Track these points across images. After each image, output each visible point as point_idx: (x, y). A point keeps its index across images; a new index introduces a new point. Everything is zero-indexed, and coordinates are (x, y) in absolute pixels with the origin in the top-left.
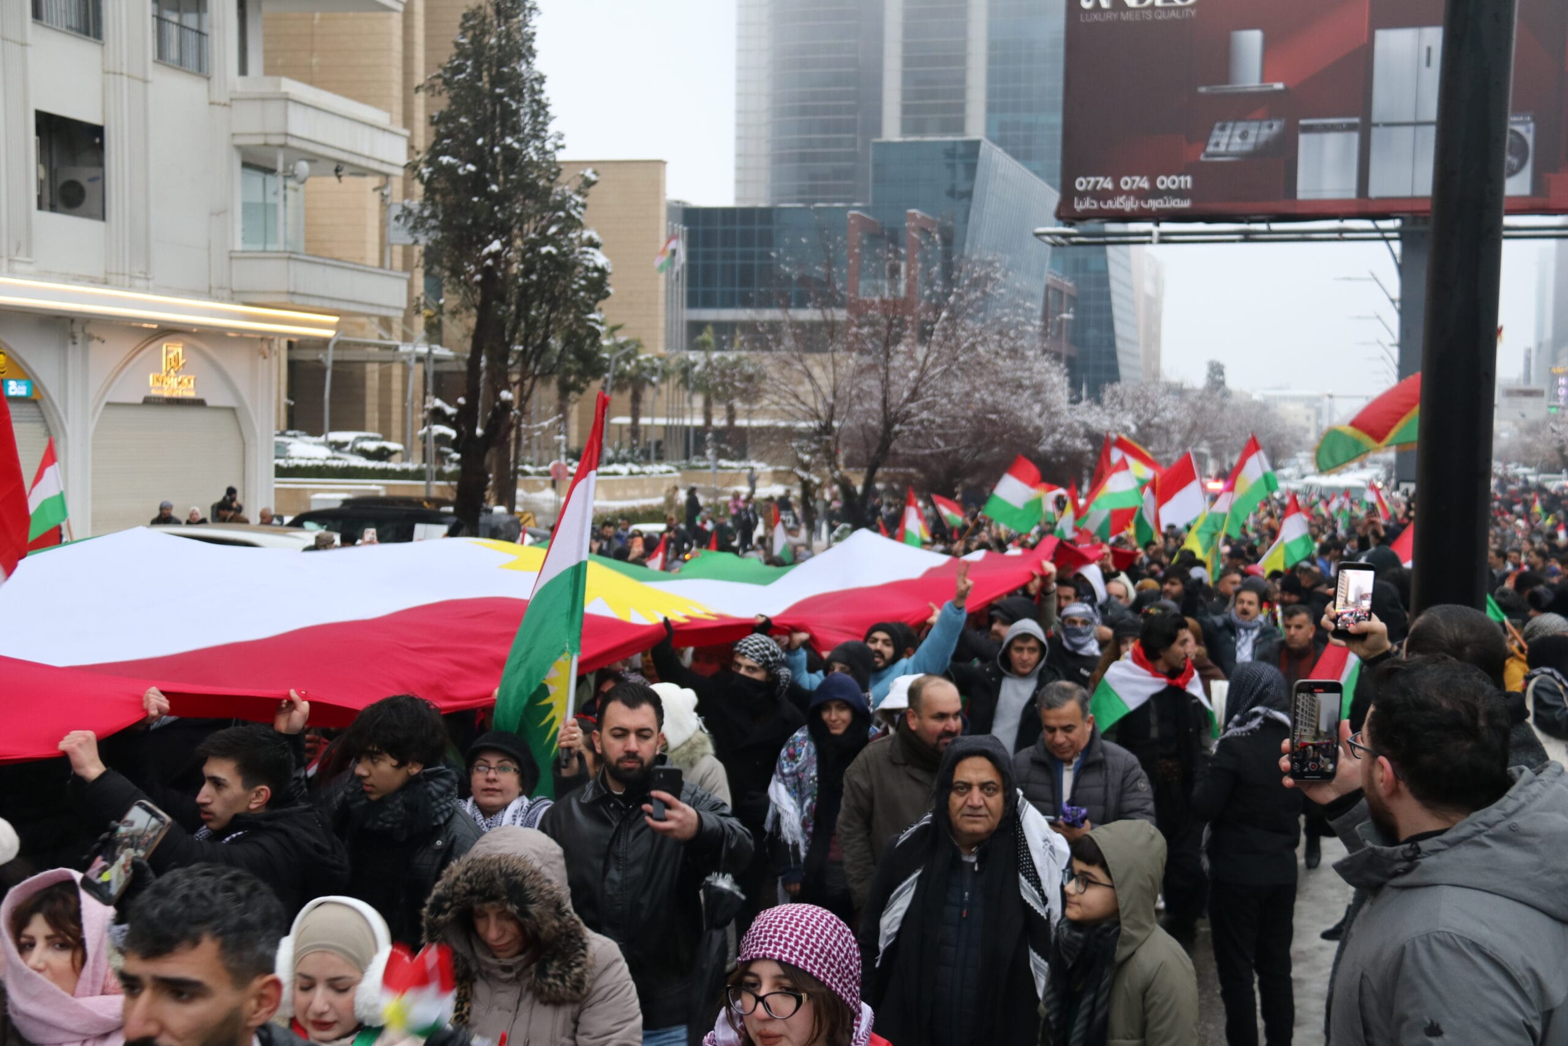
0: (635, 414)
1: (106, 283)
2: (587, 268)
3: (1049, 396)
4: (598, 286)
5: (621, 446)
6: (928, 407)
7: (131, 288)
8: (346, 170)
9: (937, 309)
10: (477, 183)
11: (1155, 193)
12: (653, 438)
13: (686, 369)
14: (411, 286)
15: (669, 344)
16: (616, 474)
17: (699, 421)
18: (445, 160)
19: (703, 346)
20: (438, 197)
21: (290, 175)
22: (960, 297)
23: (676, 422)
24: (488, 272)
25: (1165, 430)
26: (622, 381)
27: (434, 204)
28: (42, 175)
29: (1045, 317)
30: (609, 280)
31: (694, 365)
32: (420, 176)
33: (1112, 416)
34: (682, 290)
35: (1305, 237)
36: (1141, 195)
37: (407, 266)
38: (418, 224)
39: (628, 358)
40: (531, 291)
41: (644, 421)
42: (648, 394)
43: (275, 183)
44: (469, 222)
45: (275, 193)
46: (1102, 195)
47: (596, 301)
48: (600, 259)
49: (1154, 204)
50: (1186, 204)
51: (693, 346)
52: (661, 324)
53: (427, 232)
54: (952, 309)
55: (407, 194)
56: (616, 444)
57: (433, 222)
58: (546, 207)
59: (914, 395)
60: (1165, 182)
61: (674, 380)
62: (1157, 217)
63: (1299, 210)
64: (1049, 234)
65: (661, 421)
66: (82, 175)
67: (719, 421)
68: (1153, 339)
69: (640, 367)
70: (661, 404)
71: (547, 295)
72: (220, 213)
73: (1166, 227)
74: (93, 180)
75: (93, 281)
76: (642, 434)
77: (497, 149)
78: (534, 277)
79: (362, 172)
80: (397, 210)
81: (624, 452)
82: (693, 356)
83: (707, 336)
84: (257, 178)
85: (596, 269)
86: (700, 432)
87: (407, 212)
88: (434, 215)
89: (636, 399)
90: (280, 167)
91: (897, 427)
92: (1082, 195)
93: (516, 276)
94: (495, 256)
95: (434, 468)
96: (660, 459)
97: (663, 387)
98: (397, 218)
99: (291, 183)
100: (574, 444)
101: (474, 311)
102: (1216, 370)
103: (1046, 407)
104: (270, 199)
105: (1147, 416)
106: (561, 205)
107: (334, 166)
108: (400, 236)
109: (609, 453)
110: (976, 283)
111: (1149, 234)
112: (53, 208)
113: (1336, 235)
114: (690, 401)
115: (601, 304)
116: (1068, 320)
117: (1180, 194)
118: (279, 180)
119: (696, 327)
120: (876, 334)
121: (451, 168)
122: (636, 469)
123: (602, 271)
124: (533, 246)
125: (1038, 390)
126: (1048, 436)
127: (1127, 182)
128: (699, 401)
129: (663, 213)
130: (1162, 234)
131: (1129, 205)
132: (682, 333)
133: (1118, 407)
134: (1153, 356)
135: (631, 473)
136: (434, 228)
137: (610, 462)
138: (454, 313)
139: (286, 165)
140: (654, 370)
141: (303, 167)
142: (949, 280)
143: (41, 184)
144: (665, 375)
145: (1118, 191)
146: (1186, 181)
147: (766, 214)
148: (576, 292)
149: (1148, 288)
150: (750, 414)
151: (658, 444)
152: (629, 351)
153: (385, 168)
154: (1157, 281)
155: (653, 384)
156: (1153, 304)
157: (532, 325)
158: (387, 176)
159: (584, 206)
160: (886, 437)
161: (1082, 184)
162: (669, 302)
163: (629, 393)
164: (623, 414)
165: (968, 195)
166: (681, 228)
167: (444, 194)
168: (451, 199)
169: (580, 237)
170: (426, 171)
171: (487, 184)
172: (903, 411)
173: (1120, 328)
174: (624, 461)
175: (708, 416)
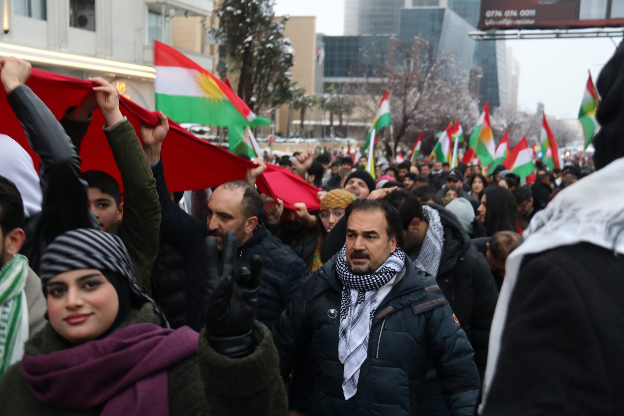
0: (302, 119)
1: (95, 56)
2: (285, 54)
3: (471, 112)
4: (289, 61)
5: (296, 132)
6: (421, 112)
7: (105, 59)
8: (189, 14)
9: (427, 72)
10: (242, 18)
11: (519, 17)
12: (309, 129)
13: (323, 101)
14: (214, 60)
15: (316, 91)
16: (294, 142)
17: (328, 123)
18: (229, 8)
19: (330, 92)
20: (226, 24)
21: (167, 16)
22: (436, 68)
23: (318, 123)
24: (247, 49)
25: (518, 126)
26: (297, 105)
27: (224, 27)
28: (71, 12)
29: (471, 76)
30: (294, 59)
31: (326, 99)
32: (219, 15)
33: (497, 120)
34: (322, 70)
35: (582, 36)
36: (514, 18)
37: (212, 53)
38: (217, 35)
39: (300, 95)
40: (262, 62)
41: (306, 122)
42: (308, 110)
43: (161, 19)
44: (238, 34)
45: (161, 23)
46: (497, 19)
47: (289, 67)
48: (290, 50)
49: (519, 22)
50: (531, 22)
51: (326, 91)
52: (313, 83)
53: (221, 38)
54: (432, 73)
55: (212, 22)
56: (294, 130)
57: (223, 34)
58: (268, 28)
59: (416, 108)
60: (524, 13)
61: (318, 105)
62: (520, 28)
63: (580, 24)
64: (475, 35)
65: (313, 123)
66: (86, 13)
67: (336, 123)
68: (515, 93)
69: (304, 100)
70: (313, 114)
71: (269, 65)
72: (139, 30)
73: (524, 32)
74: (91, 15)
75: (90, 56)
76: (305, 128)
77: (249, 4)
78: (264, 57)
79: (195, 15)
80: (209, 30)
81: (298, 134)
82: (326, 96)
83: (332, 87)
84: (154, 17)
85: (288, 54)
86: (328, 128)
87: (213, 30)
88: (224, 31)
89: (303, 112)
90: (163, 12)
91: (409, 121)
92: (489, 19)
93: (256, 57)
94: (250, 42)
95: (223, 138)
96: (312, 137)
97: (314, 108)
98: (210, 32)
99: (168, 19)
100: (278, 130)
101: (239, 70)
102: (541, 106)
103: (470, 116)
104: (159, 26)
105: (511, 120)
106: (275, 27)
107: (184, 12)
108: (210, 40)
109: (292, 134)
110: (443, 62)
111: (516, 34)
112: (75, 26)
113: (595, 35)
114: (324, 114)
115: (291, 68)
116: (480, 79)
117: (530, 18)
118: (163, 17)
119: (327, 85)
120: (401, 83)
121: (231, 13)
122: (302, 140)
123: (291, 56)
124: (263, 44)
125: (467, 109)
126: (470, 128)
127: (508, 13)
128: (328, 114)
129: (314, 38)
130: (522, 35)
131: (508, 22)
132: (321, 87)
133: (499, 116)
134: (515, 100)
135: (300, 142)
136: (224, 37)
137: (292, 137)
138: (232, 71)
139: (166, 11)
140: (310, 101)
141: (172, 12)
142: (431, 61)
143: (71, 17)
144: (315, 103)
145: (503, 17)
146: (532, 12)
147: (356, 39)
148: (281, 63)
149: (513, 72)
150: (348, 121)
151: (311, 132)
152: (301, 93)
153: (205, 13)
154: (517, 69)
155: (310, 107)
156: (515, 79)
157: (262, 77)
158: (205, 16)
159: (284, 28)
160: (405, 125)
161: (489, 14)
162: (317, 75)
163: (300, 110)
164: (296, 119)
165: (440, 31)
166: (322, 44)
167: (229, 22)
168: (231, 25)
169: (282, 41)
170: (221, 13)
171: (245, 18)
172: (411, 114)
173: (501, 88)
174: (297, 137)
175: (331, 120)
